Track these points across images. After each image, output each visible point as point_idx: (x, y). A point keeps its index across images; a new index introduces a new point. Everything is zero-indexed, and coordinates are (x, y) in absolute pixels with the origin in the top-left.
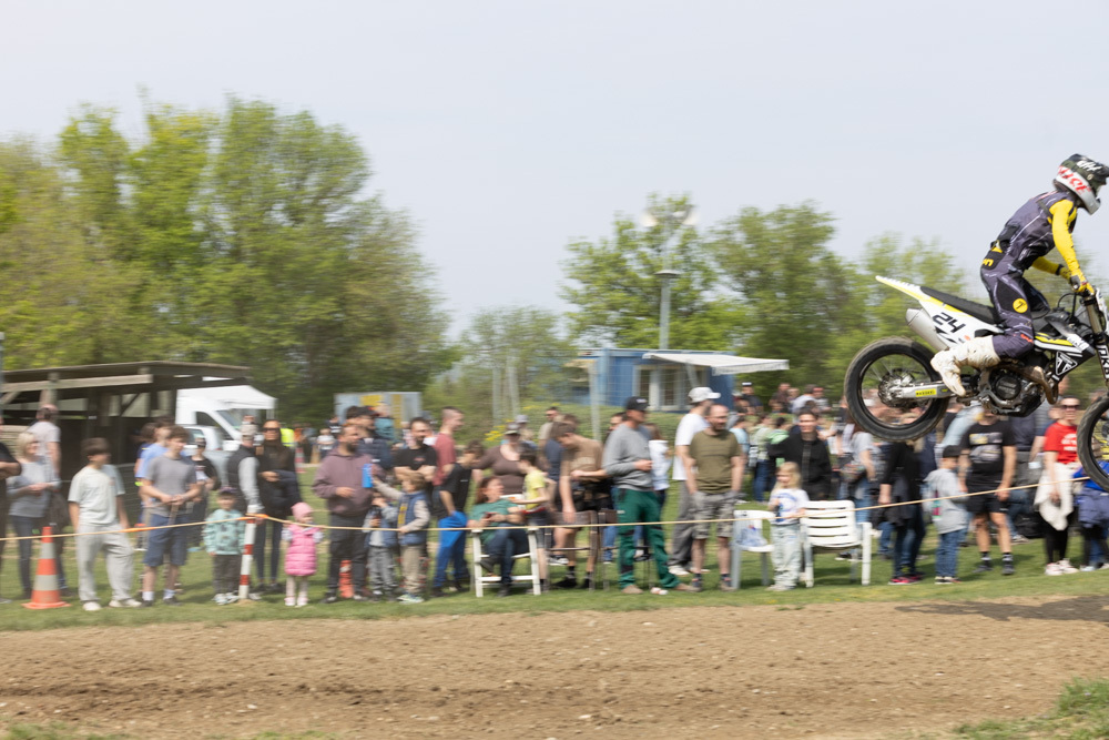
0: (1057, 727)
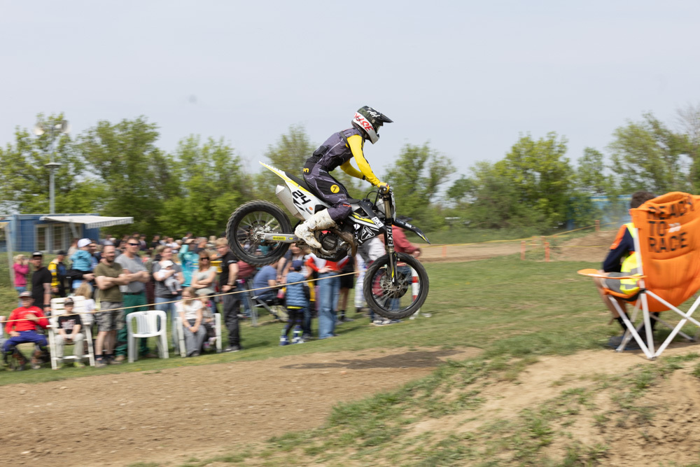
0: (330, 433)
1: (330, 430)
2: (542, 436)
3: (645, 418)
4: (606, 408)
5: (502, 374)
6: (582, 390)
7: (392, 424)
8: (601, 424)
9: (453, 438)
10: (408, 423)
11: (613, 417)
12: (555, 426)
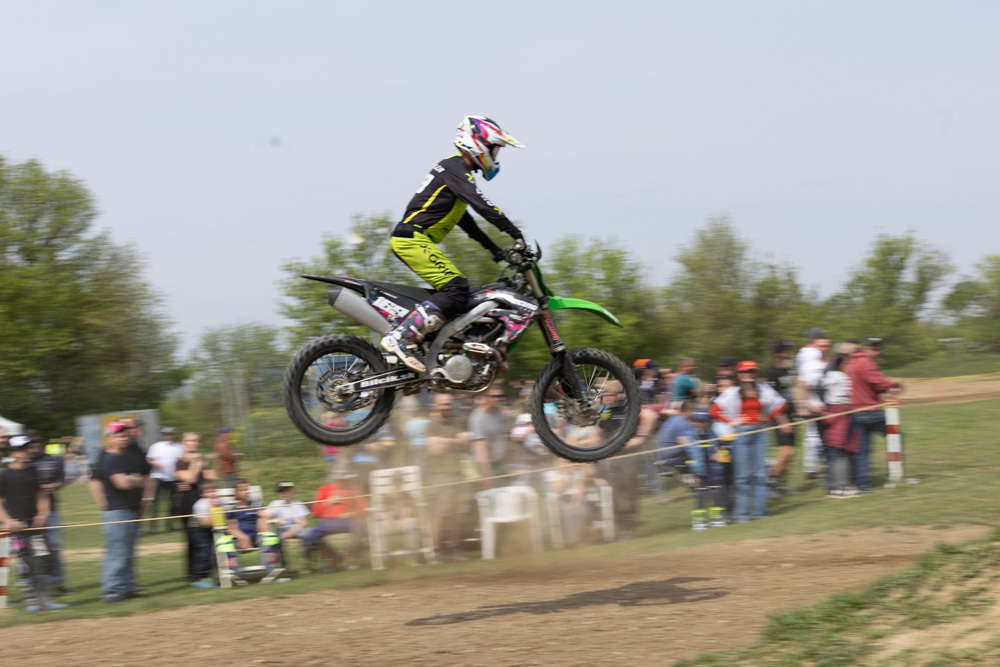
0: (765, 654)
1: (764, 650)
9: (947, 658)
10: (878, 637)
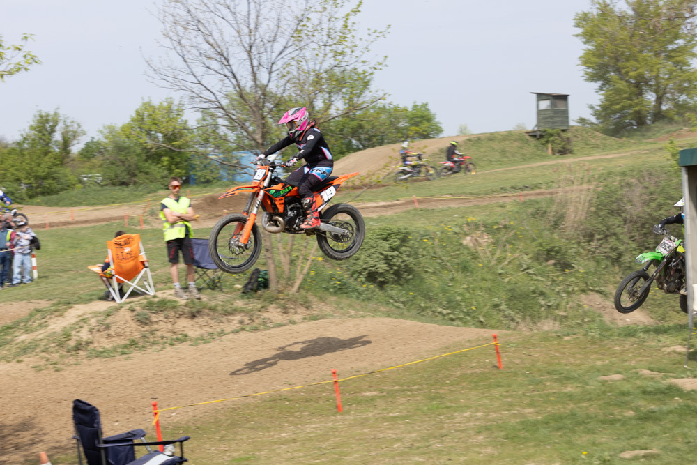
2: (67, 336)
3: (108, 327)
4: (94, 325)
5: (57, 313)
6: (87, 318)
7: (9, 338)
8: (91, 331)
9: (34, 340)
11: (97, 328)
12: (74, 333)
